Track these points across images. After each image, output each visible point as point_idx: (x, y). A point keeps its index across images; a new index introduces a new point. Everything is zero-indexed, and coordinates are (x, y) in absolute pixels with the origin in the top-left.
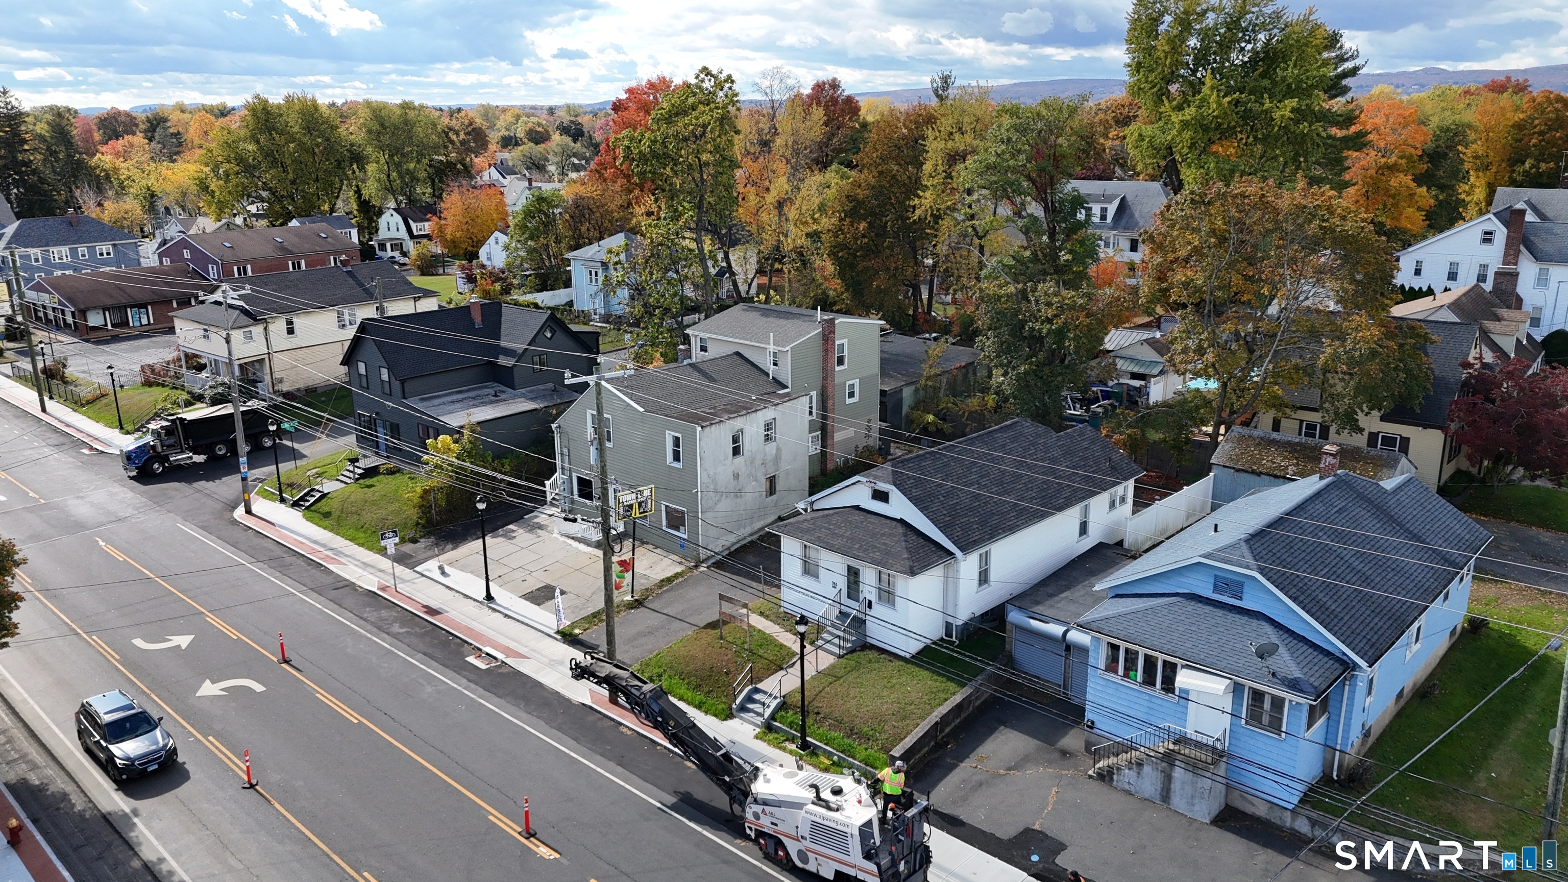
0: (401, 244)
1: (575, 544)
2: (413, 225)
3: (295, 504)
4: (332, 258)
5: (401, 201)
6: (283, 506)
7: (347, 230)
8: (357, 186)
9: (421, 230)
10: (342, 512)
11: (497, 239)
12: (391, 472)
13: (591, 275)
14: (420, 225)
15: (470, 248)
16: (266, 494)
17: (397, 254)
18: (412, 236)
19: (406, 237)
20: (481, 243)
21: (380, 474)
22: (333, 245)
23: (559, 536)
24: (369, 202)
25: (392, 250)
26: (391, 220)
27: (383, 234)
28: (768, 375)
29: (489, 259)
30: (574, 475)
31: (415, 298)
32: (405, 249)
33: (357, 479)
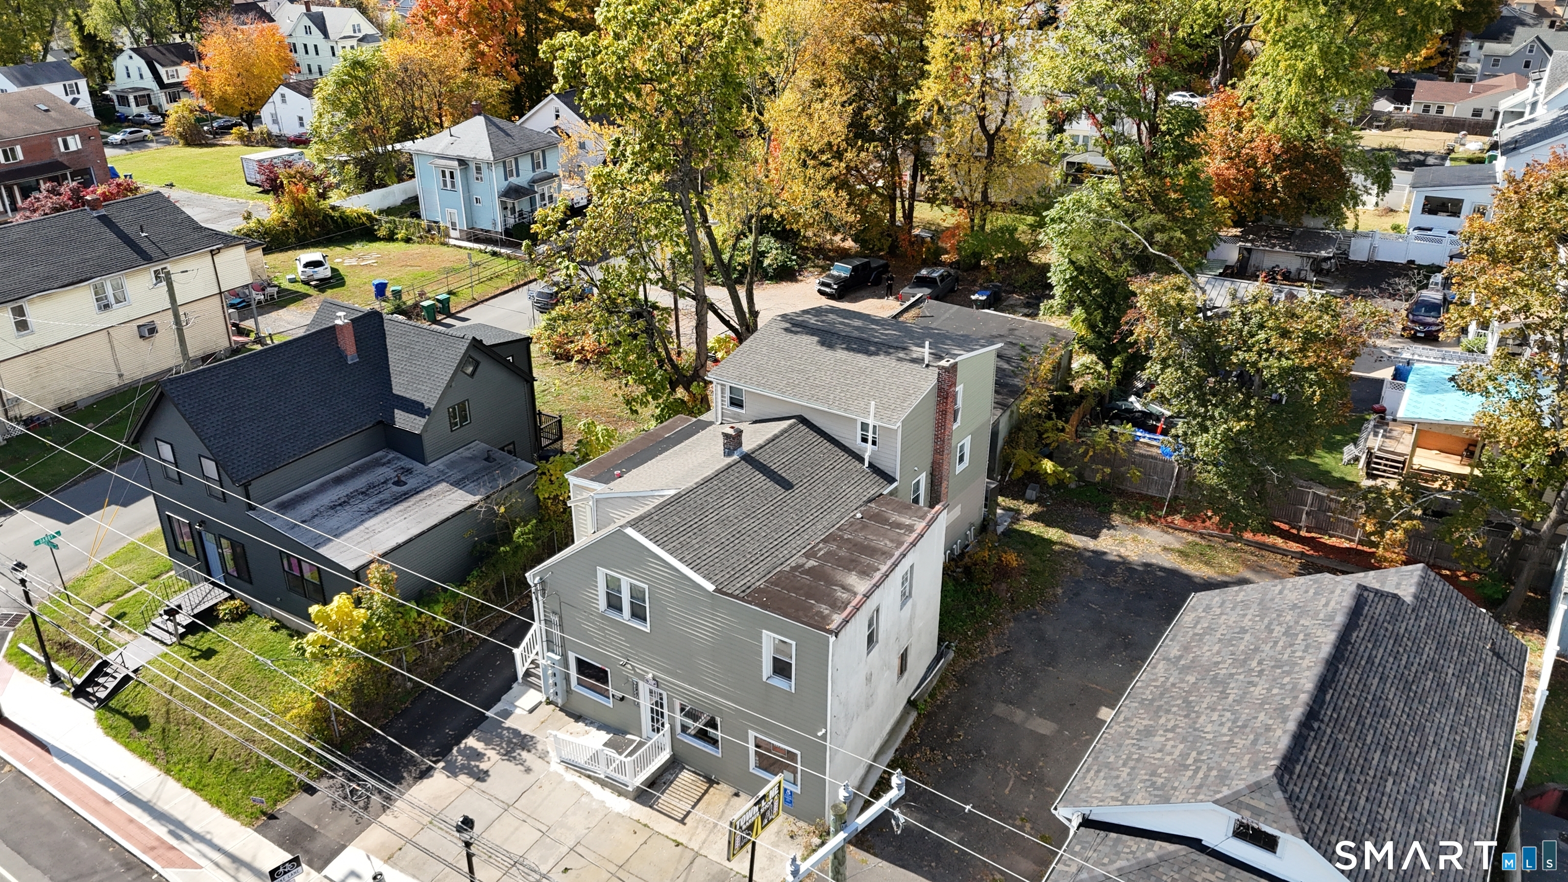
0: (149, 95)
1: (597, 791)
2: (162, 71)
3: (79, 692)
4: (60, 140)
5: (140, 36)
6: (58, 690)
7: (73, 82)
8: (76, 15)
9: (173, 76)
10: (168, 721)
11: (283, 96)
12: (238, 616)
13: (444, 175)
14: (171, 70)
15: (247, 108)
16: (24, 659)
17: (144, 110)
18: (162, 85)
19: (154, 86)
20: (263, 99)
21: (222, 621)
22: (58, 121)
23: (561, 769)
24: (95, 36)
25: (137, 105)
26: (130, 63)
27: (121, 82)
28: (861, 460)
29: (275, 121)
30: (572, 657)
31: (211, 251)
32: (154, 103)
33: (182, 636)
